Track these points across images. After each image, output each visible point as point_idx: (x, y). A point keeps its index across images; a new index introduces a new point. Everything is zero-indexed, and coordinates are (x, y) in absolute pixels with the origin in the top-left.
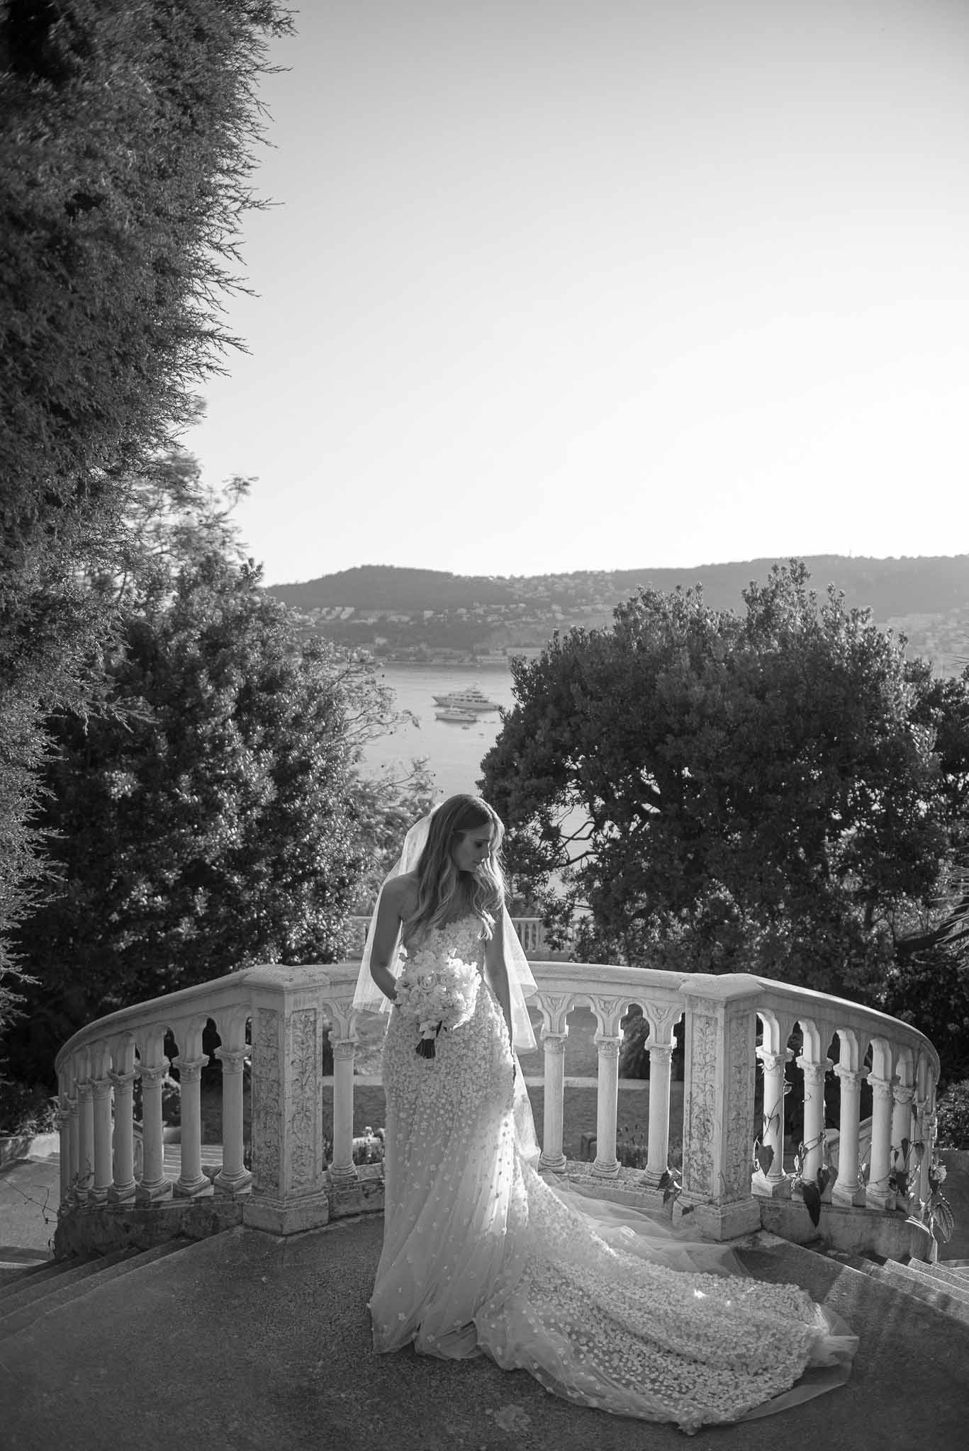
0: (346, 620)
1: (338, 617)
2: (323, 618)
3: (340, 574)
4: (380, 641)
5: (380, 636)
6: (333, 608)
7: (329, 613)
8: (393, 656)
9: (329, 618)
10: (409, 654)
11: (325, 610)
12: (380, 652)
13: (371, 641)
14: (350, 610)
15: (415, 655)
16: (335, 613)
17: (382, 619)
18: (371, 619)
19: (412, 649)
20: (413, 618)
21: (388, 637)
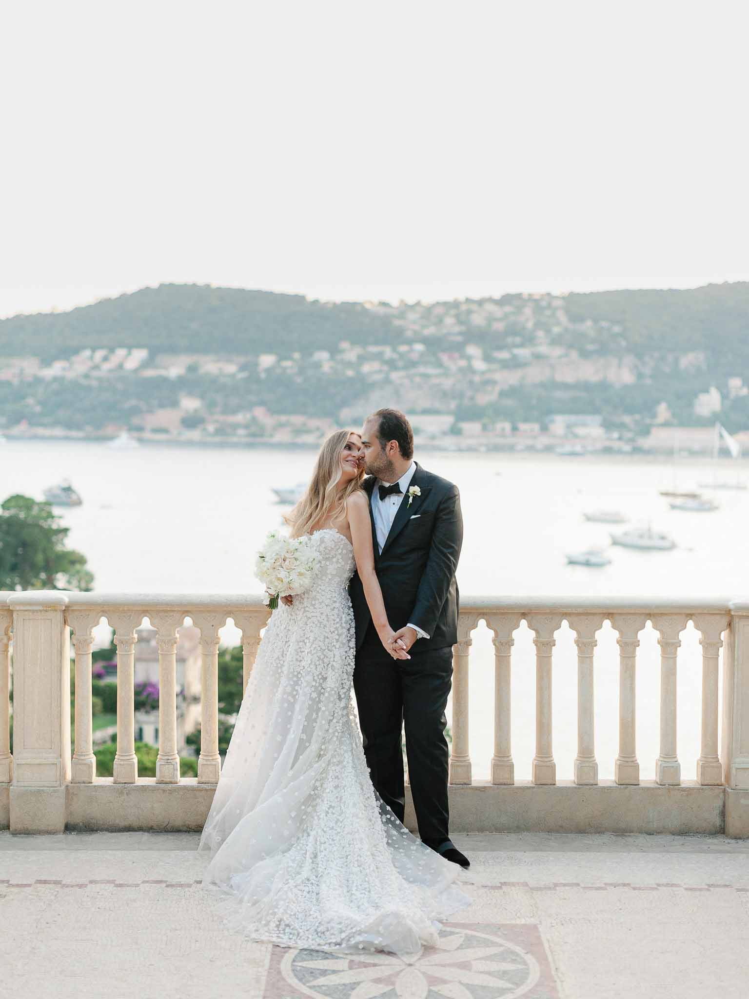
0: (136, 370)
1: (120, 366)
2: (96, 367)
3: (123, 298)
4: (190, 404)
5: (191, 394)
6: (112, 350)
7: (106, 359)
8: (211, 428)
9: (106, 366)
10: (235, 427)
11: (99, 354)
12: (191, 422)
13: (175, 404)
14: (139, 355)
15: (246, 427)
16: (115, 360)
17: (192, 369)
18: (175, 369)
19: (240, 418)
20: (242, 368)
21: (202, 397)
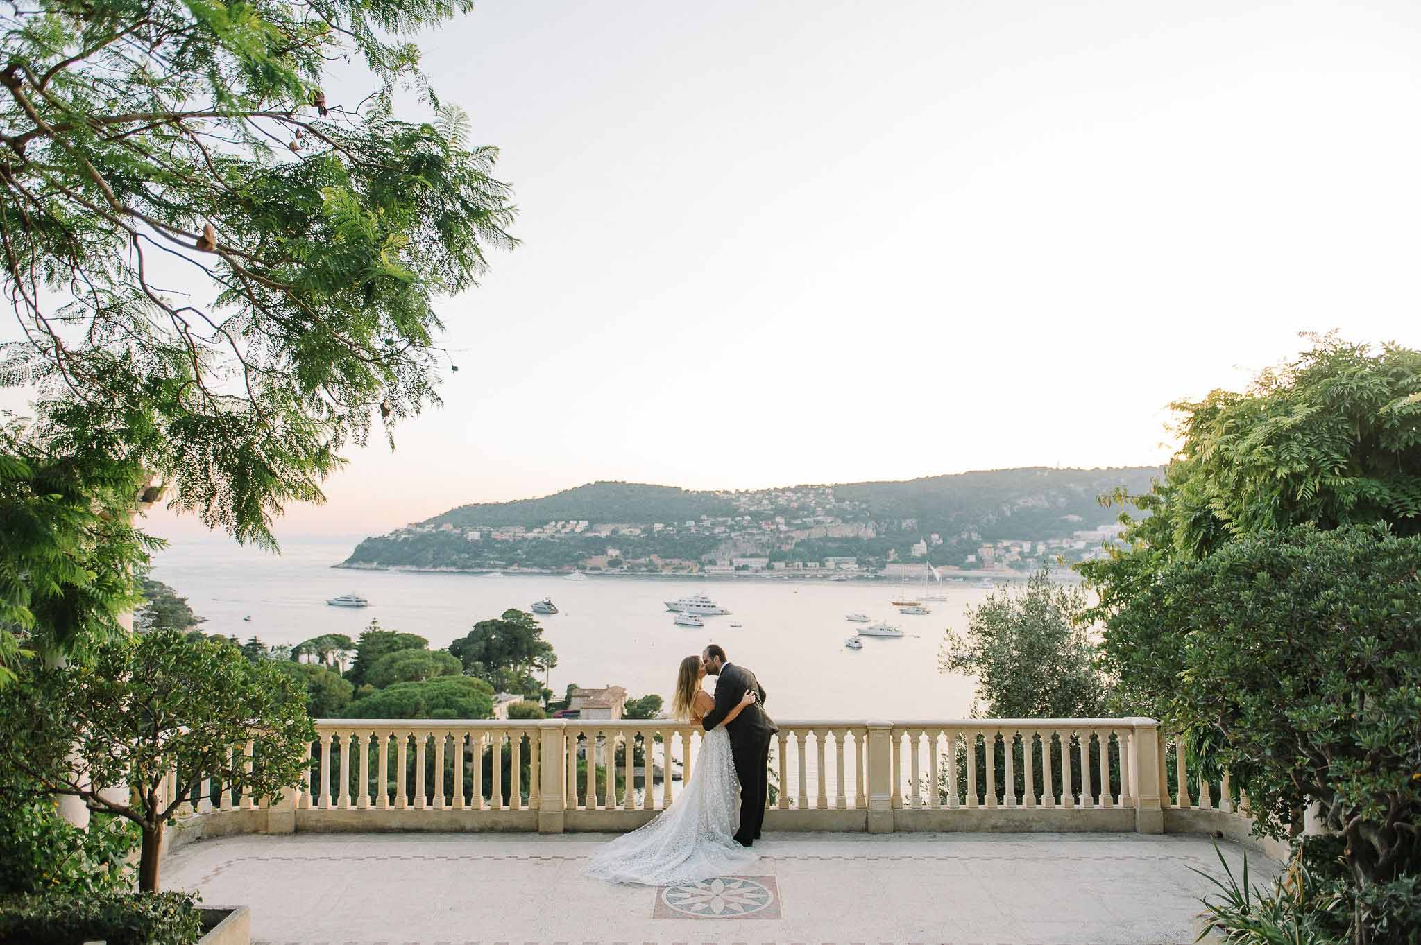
0: (581, 533)
1: (573, 531)
2: (559, 531)
3: (574, 490)
4: (613, 553)
5: (614, 547)
6: (568, 522)
7: (564, 527)
8: (625, 567)
9: (564, 531)
10: (640, 566)
11: (560, 524)
12: (614, 563)
13: (604, 553)
14: (584, 524)
15: (646, 566)
16: (569, 527)
17: (614, 532)
18: (604, 532)
19: (642, 560)
20: (644, 531)
21: (620, 549)
